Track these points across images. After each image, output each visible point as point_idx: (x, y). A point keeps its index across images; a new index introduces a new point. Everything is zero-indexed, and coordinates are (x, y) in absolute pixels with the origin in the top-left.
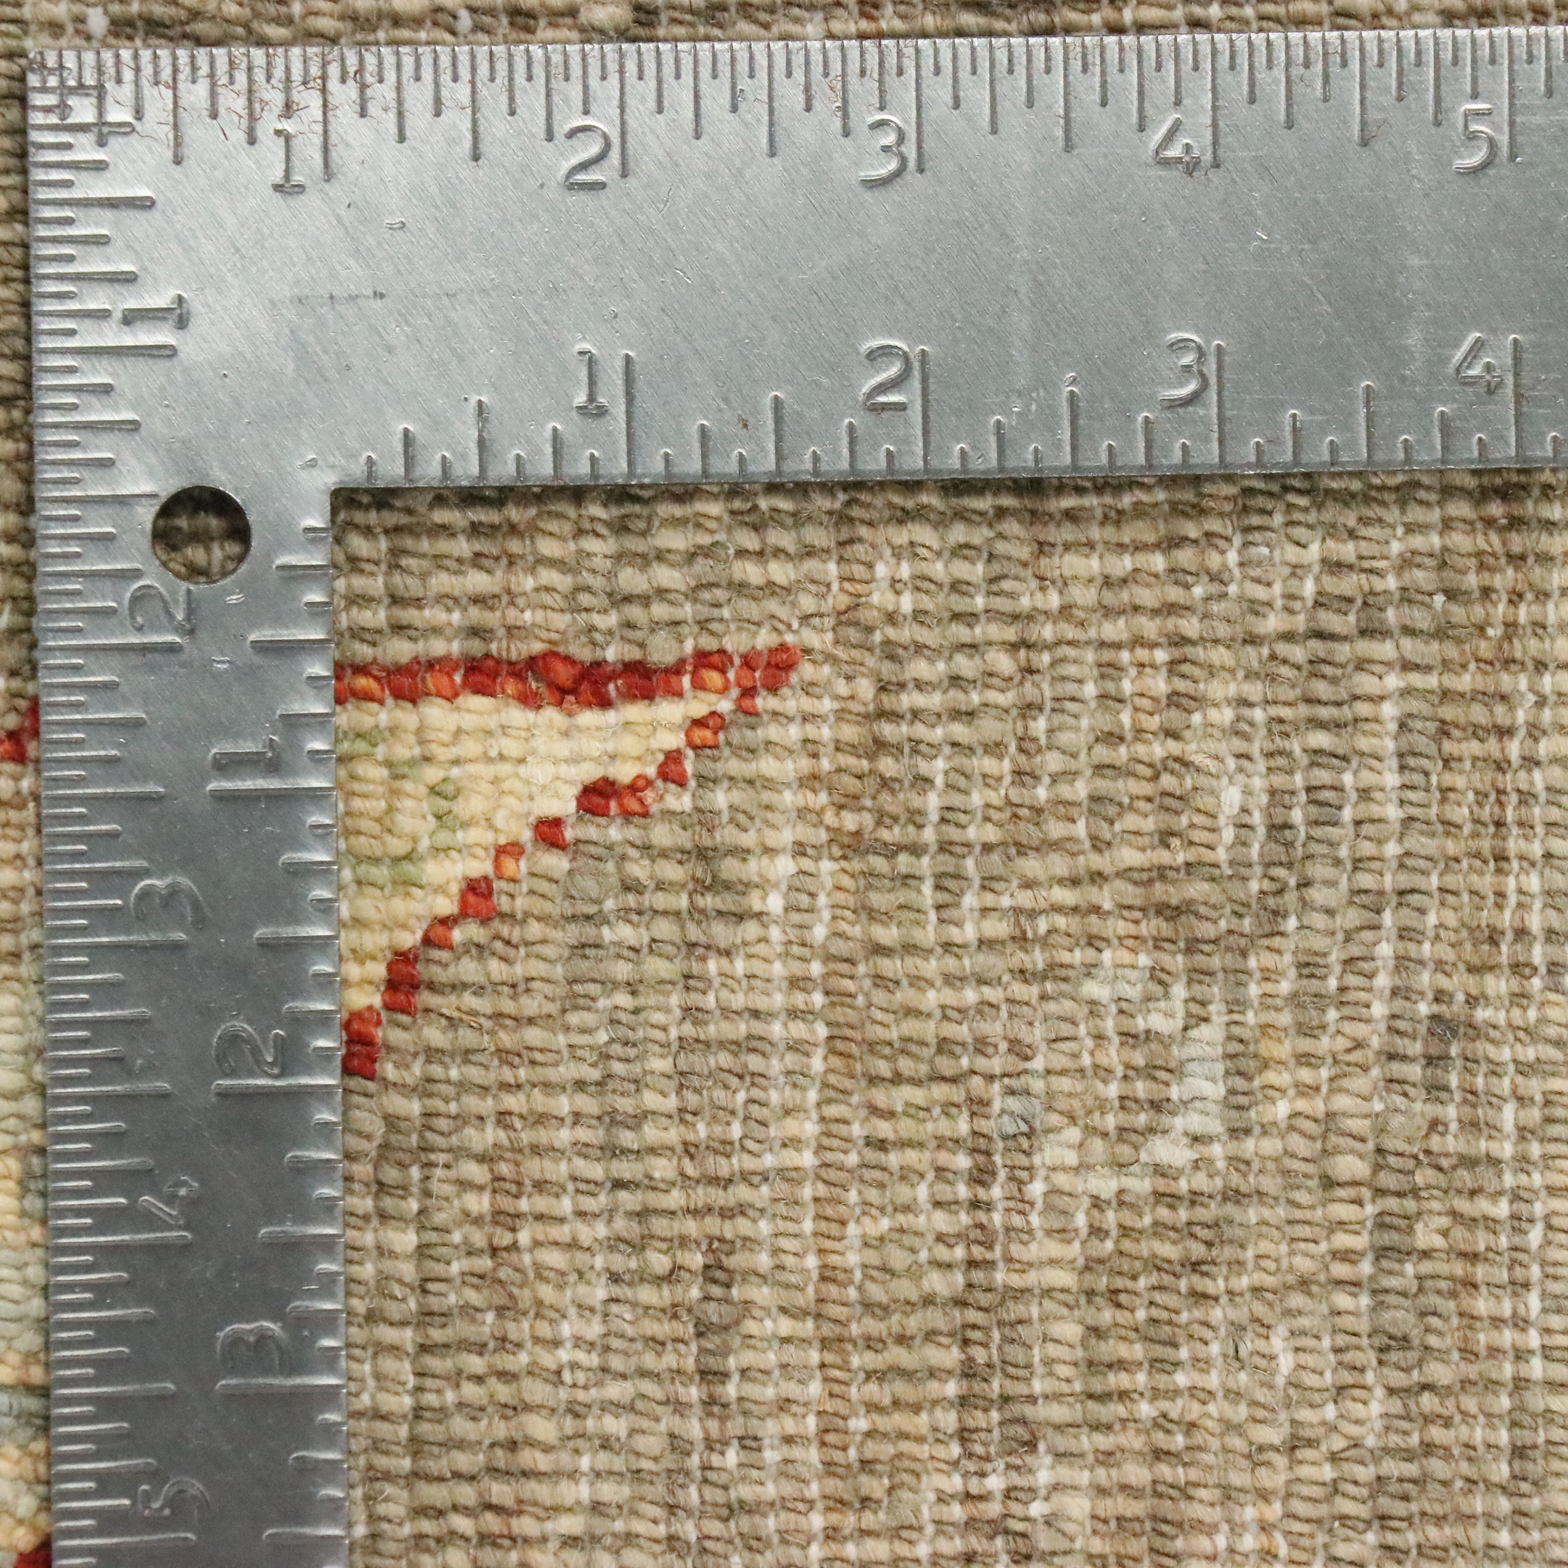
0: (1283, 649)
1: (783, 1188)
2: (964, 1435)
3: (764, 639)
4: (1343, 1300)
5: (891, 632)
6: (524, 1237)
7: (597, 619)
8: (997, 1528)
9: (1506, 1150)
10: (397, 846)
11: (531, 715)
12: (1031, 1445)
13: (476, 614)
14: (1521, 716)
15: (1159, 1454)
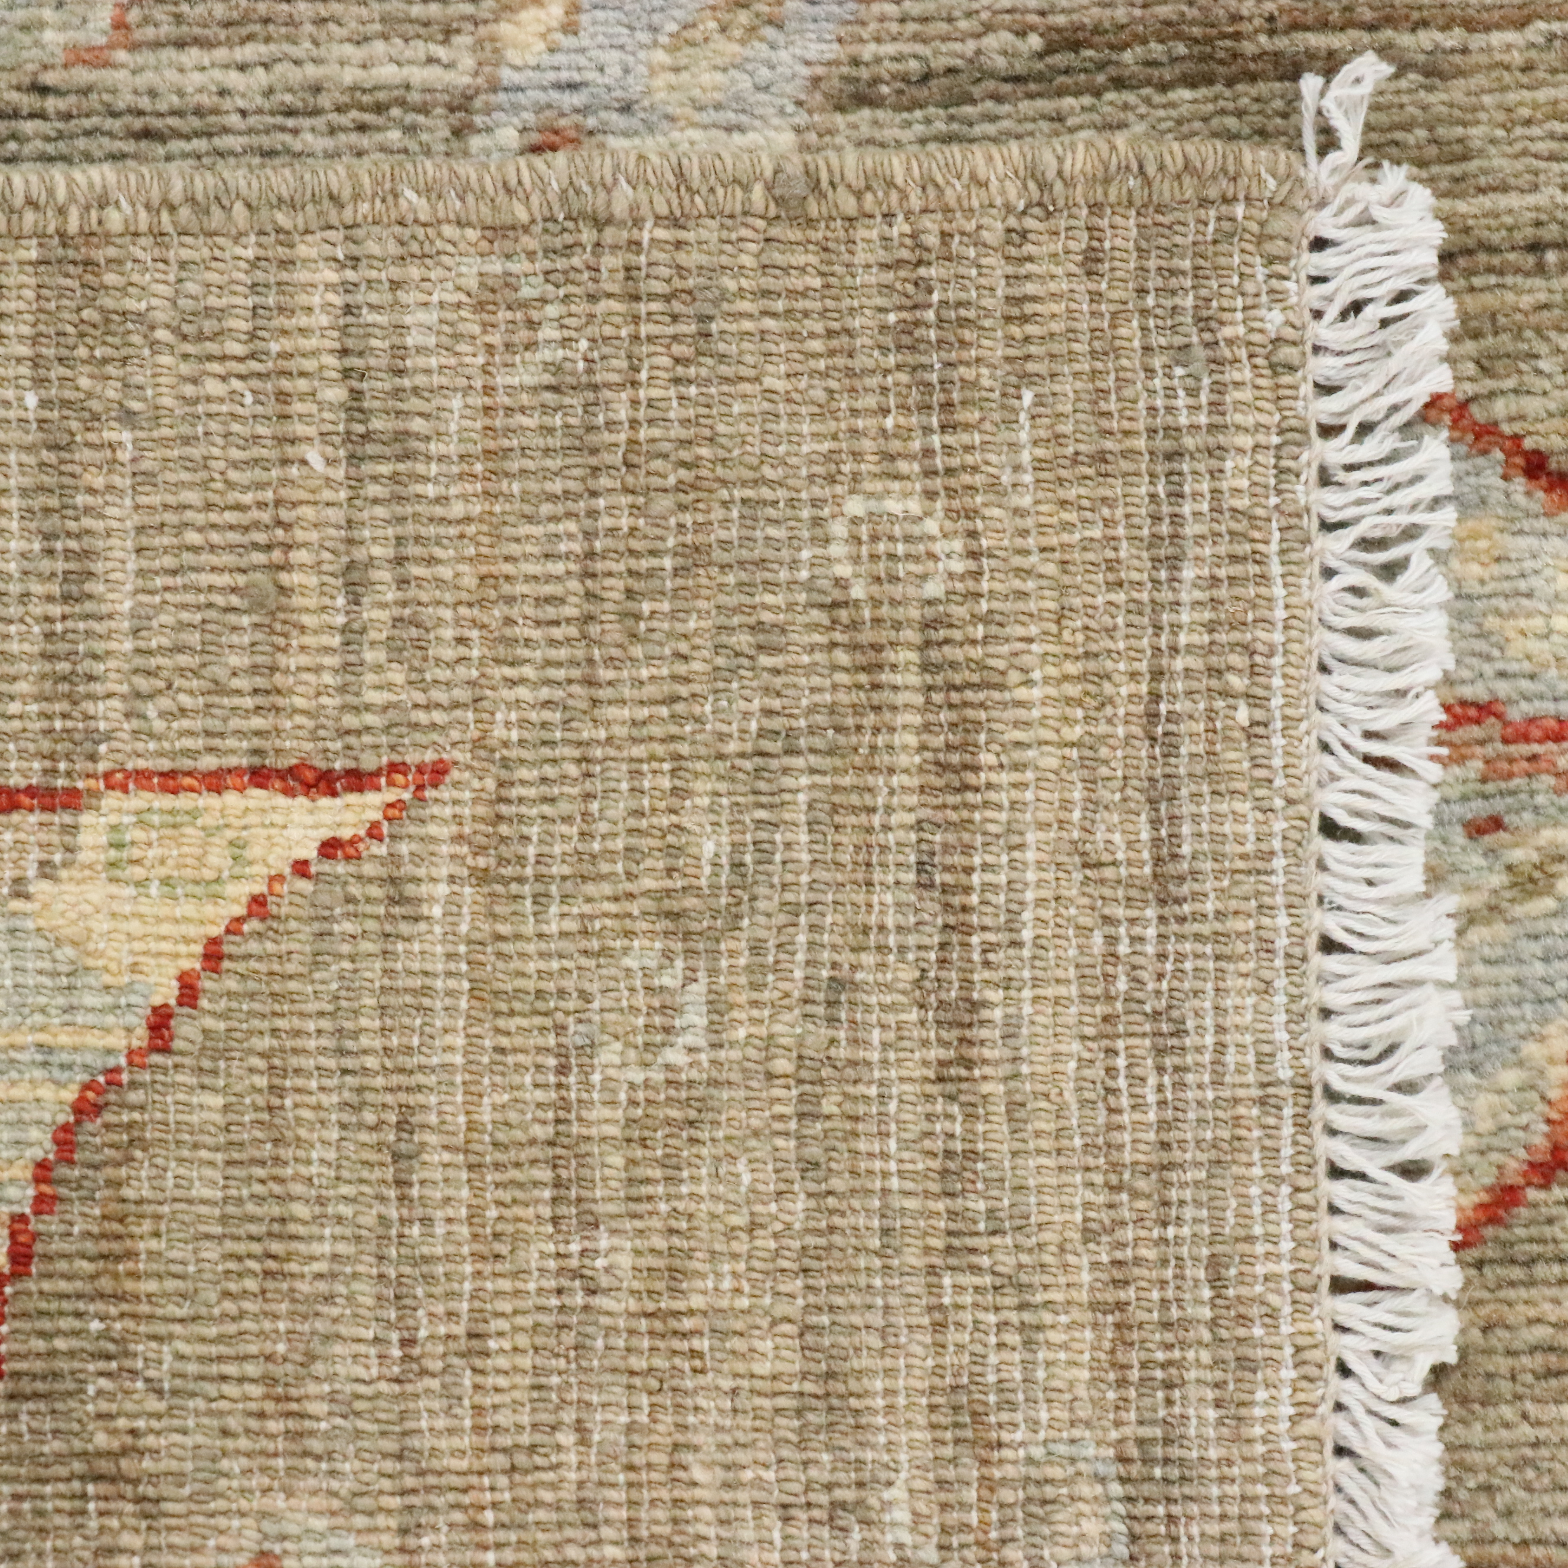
0: (738, 762)
1: (445, 1077)
2: (555, 1220)
3: (429, 756)
4: (780, 1142)
5: (505, 752)
6: (288, 1102)
7: (329, 744)
8: (576, 1274)
9: (875, 1056)
10: (208, 874)
11: (289, 801)
12: (597, 1226)
13: (256, 742)
14: (880, 801)
15: (672, 1231)
